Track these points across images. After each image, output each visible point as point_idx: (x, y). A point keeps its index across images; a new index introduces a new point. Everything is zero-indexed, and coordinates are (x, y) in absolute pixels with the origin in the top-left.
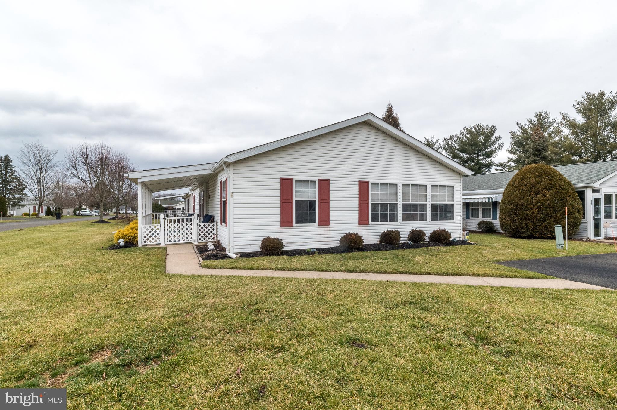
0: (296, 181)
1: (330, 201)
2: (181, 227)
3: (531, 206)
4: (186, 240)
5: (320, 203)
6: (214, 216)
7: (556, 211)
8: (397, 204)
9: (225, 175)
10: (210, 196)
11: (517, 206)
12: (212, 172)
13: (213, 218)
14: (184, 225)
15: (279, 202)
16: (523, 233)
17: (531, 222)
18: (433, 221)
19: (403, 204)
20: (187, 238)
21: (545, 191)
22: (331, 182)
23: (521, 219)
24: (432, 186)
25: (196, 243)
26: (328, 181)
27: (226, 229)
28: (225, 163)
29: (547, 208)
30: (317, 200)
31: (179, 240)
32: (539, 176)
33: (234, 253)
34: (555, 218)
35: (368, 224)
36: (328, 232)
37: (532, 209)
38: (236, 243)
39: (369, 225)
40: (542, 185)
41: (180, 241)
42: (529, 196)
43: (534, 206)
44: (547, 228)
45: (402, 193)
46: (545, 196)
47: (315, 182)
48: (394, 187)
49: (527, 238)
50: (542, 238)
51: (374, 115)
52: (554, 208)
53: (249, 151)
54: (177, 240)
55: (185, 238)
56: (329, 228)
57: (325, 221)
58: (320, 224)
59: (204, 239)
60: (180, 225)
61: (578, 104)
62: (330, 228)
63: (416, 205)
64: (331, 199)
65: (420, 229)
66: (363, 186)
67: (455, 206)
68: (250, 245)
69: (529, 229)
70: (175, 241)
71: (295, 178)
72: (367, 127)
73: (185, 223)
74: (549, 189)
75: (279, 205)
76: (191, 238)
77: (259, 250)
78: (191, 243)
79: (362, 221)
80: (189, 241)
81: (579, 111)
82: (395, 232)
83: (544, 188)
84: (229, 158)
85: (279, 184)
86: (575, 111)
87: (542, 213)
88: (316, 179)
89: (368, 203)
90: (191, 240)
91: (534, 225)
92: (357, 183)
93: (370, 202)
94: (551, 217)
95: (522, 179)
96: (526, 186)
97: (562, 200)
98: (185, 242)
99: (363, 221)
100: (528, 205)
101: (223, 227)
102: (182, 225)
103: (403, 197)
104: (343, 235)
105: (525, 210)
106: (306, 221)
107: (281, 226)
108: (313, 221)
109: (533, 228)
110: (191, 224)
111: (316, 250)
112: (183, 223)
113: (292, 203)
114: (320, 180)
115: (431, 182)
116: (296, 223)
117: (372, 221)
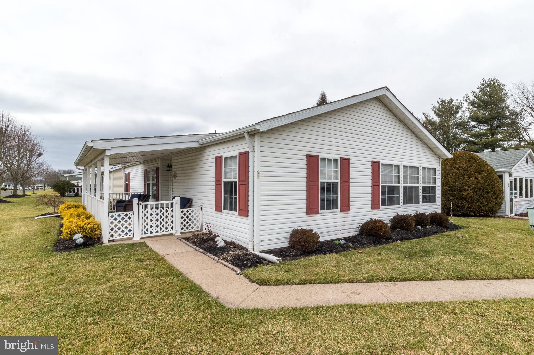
0: (321, 159)
1: (351, 183)
2: (160, 214)
3: (466, 188)
4: (165, 230)
5: (342, 185)
6: (192, 199)
7: (488, 192)
8: (399, 186)
9: (247, 146)
11: (452, 187)
12: (200, 146)
13: (191, 201)
14: (164, 211)
15: (305, 184)
16: (458, 211)
17: (467, 201)
18: (423, 204)
19: (404, 186)
20: (167, 228)
21: (477, 175)
22: (351, 161)
23: (457, 199)
24: (423, 168)
25: (179, 234)
26: (348, 160)
28: (249, 133)
29: (480, 190)
30: (339, 181)
31: (156, 230)
32: (469, 161)
33: (261, 252)
34: (487, 198)
35: (379, 208)
36: (348, 218)
37: (467, 190)
38: (262, 238)
39: (380, 210)
40: (472, 170)
41: (157, 232)
42: (463, 179)
43: (468, 187)
44: (481, 207)
45: (402, 175)
46: (477, 179)
47: (337, 160)
48: (397, 169)
49: (462, 216)
50: (475, 216)
51: (389, 90)
52: (486, 190)
53: (283, 119)
54: (154, 231)
55: (164, 229)
56: (348, 214)
57: (346, 207)
58: (342, 211)
59: (187, 228)
60: (158, 211)
61: (434, 107)
62: (350, 214)
63: (412, 187)
64: (351, 180)
66: (375, 167)
67: (436, 187)
68: (276, 239)
69: (464, 207)
70: (151, 232)
71: (321, 156)
72: (376, 102)
73: (165, 209)
74: (479, 173)
75: (305, 188)
76: (172, 228)
77: (287, 245)
78: (172, 234)
79: (374, 205)
80: (170, 232)
81: (435, 113)
83: (476, 172)
84: (262, 125)
85: (305, 162)
87: (476, 194)
88: (338, 157)
89: (379, 186)
90: (172, 230)
91: (469, 205)
92: (370, 163)
93: (381, 185)
94: (484, 198)
95: (453, 164)
96: (458, 169)
97: (491, 182)
98: (164, 233)
100: (463, 187)
101: (223, 214)
102: (161, 211)
103: (403, 179)
104: (365, 221)
105: (460, 192)
106: (329, 208)
107: (307, 214)
108: (335, 207)
109: (469, 208)
110: (172, 211)
112: (162, 209)
113: (317, 186)
114: (342, 159)
115: (421, 165)
116: (321, 209)
117: (382, 205)
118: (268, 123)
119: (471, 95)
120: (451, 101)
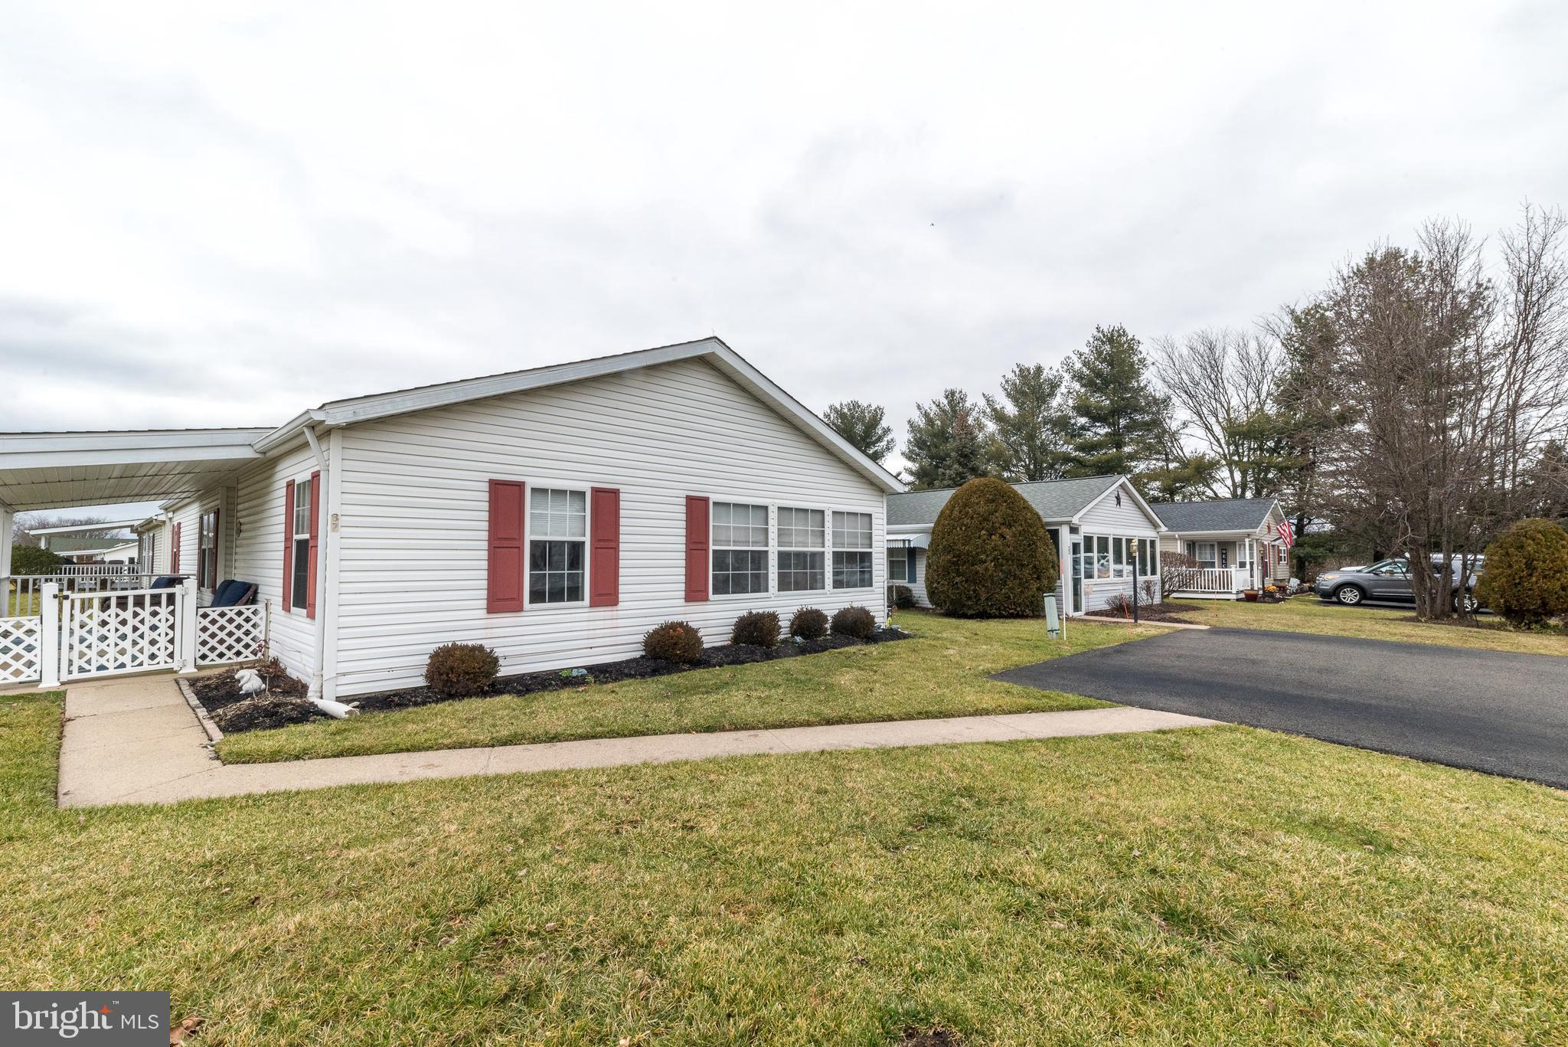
0: (534, 490)
1: (621, 545)
2: (131, 622)
3: (983, 557)
4: (147, 661)
5: (595, 549)
6: (257, 586)
7: (1022, 565)
8: (767, 552)
9: (313, 461)
10: (243, 527)
11: (959, 556)
12: (258, 456)
13: (252, 590)
14: (145, 614)
15: (485, 545)
16: (970, 608)
17: (984, 586)
18: (836, 589)
19: (779, 552)
20: (153, 656)
21: (1004, 529)
22: (622, 496)
23: (967, 581)
24: (834, 513)
25: (190, 670)
26: (616, 493)
27: (313, 628)
28: (313, 427)
29: (1008, 560)
30: (587, 539)
31: (118, 663)
32: (993, 501)
33: (339, 699)
34: (1021, 579)
35: (706, 599)
36: (615, 621)
37: (985, 562)
38: (343, 667)
39: (709, 603)
40: (997, 518)
41: (123, 665)
42: (979, 538)
43: (987, 556)
44: (1009, 598)
45: (776, 527)
46: (1005, 538)
47: (583, 494)
48: (761, 513)
49: (976, 618)
50: (1001, 617)
51: (724, 344)
52: (1019, 560)
53: (398, 399)
54: (111, 665)
55: (144, 658)
56: (615, 612)
57: (607, 595)
58: (594, 604)
59: (221, 655)
60: (127, 615)
61: (1007, 381)
62: (619, 612)
63: (804, 554)
64: (622, 538)
65: (814, 607)
66: (697, 509)
67: (874, 556)
68: (390, 670)
69: (980, 599)
70: (101, 668)
71: (531, 482)
72: (704, 370)
73: (148, 608)
74: (1010, 526)
75: (485, 554)
76: (171, 655)
77: (421, 682)
78: (171, 671)
79: (693, 591)
80: (162, 666)
81: (1009, 395)
82: (768, 617)
83: (1003, 524)
84: (330, 411)
85: (486, 496)
86: (1004, 394)
87: (1001, 571)
88: (586, 487)
89: (706, 550)
90: (169, 660)
91: (988, 593)
92: (683, 501)
93: (712, 548)
94: (1015, 577)
95: (965, 505)
96: (972, 518)
97: (1030, 545)
98: (145, 668)
99: (695, 592)
100: (977, 554)
101: (294, 617)
102: (136, 615)
103: (779, 535)
104: (651, 629)
105: (973, 565)
106: (556, 596)
107: (488, 613)
108: (575, 594)
109: (987, 599)
110: (172, 613)
111: (585, 671)
112: (138, 610)
113: (520, 549)
114: (596, 491)
115: (831, 505)
116: (532, 601)
117: (716, 591)
118: (351, 408)
119: (1075, 358)
120: (1039, 370)
